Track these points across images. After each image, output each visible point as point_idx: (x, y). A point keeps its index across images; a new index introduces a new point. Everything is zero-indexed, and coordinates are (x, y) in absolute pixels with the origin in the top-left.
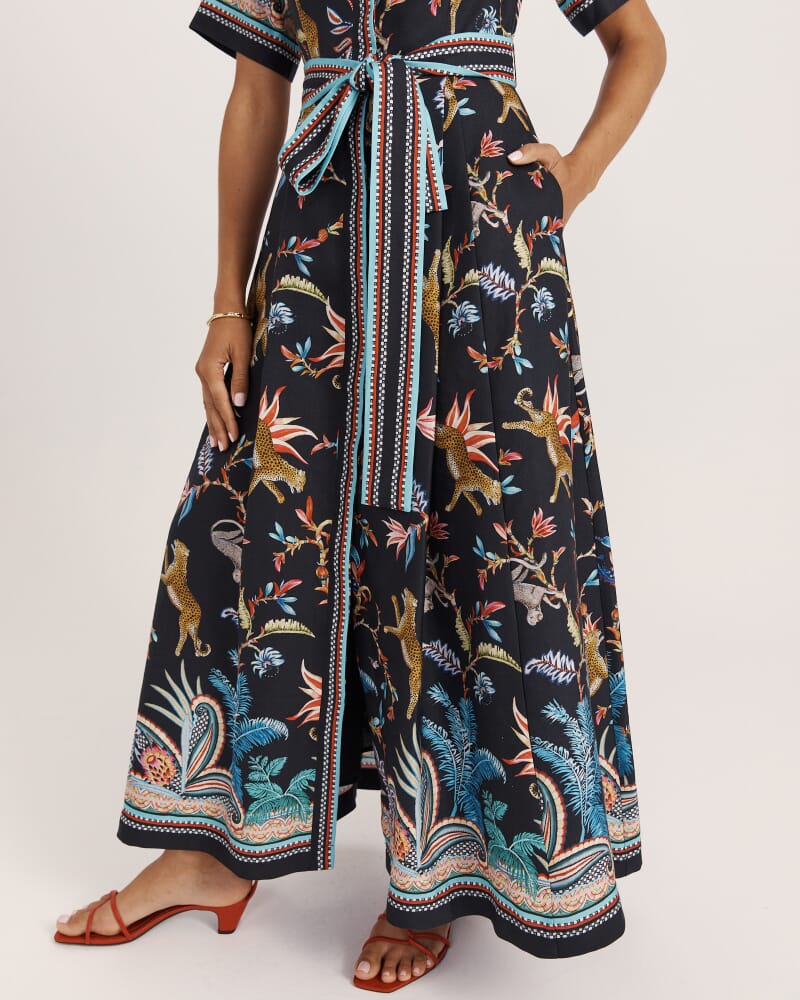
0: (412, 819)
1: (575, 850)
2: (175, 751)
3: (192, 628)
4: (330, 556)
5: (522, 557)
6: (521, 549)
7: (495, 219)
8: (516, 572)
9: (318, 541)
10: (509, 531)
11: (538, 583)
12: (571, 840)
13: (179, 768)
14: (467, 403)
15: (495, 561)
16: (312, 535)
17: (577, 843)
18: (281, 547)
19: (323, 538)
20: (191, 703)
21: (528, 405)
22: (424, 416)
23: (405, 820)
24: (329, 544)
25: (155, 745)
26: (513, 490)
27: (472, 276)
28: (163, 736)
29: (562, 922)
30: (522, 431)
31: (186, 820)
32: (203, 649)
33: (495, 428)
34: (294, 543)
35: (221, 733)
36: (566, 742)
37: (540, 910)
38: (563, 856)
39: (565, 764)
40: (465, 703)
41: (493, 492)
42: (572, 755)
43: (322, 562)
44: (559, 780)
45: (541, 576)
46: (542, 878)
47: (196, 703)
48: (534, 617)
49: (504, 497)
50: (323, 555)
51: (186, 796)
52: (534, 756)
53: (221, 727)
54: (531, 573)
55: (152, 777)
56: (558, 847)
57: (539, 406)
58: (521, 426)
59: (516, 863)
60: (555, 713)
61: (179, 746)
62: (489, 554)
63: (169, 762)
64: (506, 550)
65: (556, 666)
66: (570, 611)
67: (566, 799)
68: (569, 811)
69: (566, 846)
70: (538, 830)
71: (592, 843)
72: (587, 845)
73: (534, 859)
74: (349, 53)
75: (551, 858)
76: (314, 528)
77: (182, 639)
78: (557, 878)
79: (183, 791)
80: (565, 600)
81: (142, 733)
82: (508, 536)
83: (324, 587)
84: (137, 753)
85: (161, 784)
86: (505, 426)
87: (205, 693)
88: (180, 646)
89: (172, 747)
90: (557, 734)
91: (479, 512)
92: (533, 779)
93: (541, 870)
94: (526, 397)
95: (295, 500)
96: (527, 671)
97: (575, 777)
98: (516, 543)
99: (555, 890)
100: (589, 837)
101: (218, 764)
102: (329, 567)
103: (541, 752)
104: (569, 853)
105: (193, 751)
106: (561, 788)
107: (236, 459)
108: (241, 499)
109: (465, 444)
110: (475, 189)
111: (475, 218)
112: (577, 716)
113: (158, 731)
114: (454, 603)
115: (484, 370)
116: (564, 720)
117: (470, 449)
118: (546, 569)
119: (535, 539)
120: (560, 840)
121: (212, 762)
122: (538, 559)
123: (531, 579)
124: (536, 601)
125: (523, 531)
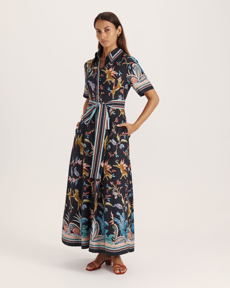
1: (119, 237)
5: (115, 188)
6: (115, 186)
8: (113, 190)
10: (113, 183)
11: (117, 192)
12: (119, 235)
14: (108, 162)
15: (110, 188)
17: (120, 236)
21: (117, 163)
26: (114, 176)
27: (110, 141)
29: (116, 249)
30: (116, 167)
33: (112, 166)
36: (119, 219)
37: (112, 247)
38: (117, 238)
39: (119, 222)
41: (111, 176)
42: (120, 221)
44: (118, 225)
45: (118, 191)
48: (116, 198)
49: (112, 177)
52: (114, 221)
54: (116, 190)
56: (117, 236)
57: (119, 163)
58: (116, 166)
59: (109, 240)
60: (118, 214)
62: (109, 187)
64: (112, 186)
65: (119, 206)
66: (122, 198)
67: (119, 228)
68: (119, 230)
69: (118, 236)
70: (113, 234)
71: (122, 237)
72: (121, 237)
75: (115, 238)
78: (116, 242)
80: (122, 195)
82: (113, 184)
86: (113, 166)
90: (118, 217)
91: (108, 180)
92: (113, 225)
93: (113, 241)
94: (117, 161)
96: (114, 207)
97: (121, 225)
98: (114, 185)
99: (115, 244)
100: (122, 235)
103: (115, 220)
104: (118, 238)
106: (118, 226)
109: (107, 168)
112: (122, 215)
116: (119, 215)
117: (107, 169)
118: (119, 190)
119: (117, 185)
120: (117, 235)
122: (117, 188)
123: (116, 191)
124: (116, 195)
125: (115, 183)
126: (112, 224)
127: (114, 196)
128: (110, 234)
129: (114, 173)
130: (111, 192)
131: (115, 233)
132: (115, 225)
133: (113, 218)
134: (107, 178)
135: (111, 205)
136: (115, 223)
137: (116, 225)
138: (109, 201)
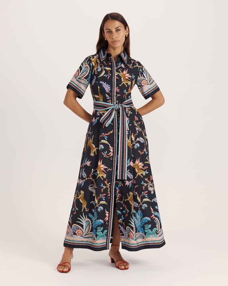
0: (133, 231)
2: (82, 230)
3: (85, 206)
4: (110, 190)
5: (149, 183)
6: (149, 182)
7: (140, 130)
8: (148, 186)
9: (108, 187)
10: (147, 179)
11: (152, 187)
13: (83, 233)
14: (139, 159)
15: (146, 184)
16: (107, 186)
18: (103, 188)
19: (109, 186)
20: (85, 220)
22: (131, 162)
23: (132, 231)
24: (110, 187)
25: (78, 229)
26: (147, 173)
27: (138, 139)
28: (80, 227)
31: (85, 243)
32: (87, 210)
34: (105, 187)
35: (91, 225)
40: (139, 211)
43: (109, 191)
46: (157, 235)
47: (86, 220)
49: (146, 174)
50: (109, 189)
51: (84, 238)
52: (154, 215)
53: (91, 224)
55: (78, 235)
59: (154, 234)
61: (83, 229)
62: (145, 184)
63: (81, 232)
64: (147, 182)
70: (156, 227)
73: (156, 232)
74: (110, 102)
76: (107, 184)
77: (83, 209)
78: (160, 234)
79: (84, 237)
81: (76, 227)
83: (109, 195)
84: (75, 231)
85: (80, 236)
86: (145, 163)
87: (88, 218)
88: (83, 210)
89: (82, 229)
93: (157, 234)
95: (105, 179)
96: (152, 201)
98: (148, 181)
101: (90, 232)
102: (110, 191)
105: (86, 229)
107: (92, 173)
108: (94, 180)
109: (139, 166)
110: (136, 125)
111: (137, 130)
113: (79, 226)
114: (137, 194)
115: (141, 154)
121: (89, 231)
124: (152, 190)
126: (153, 218)
127: (150, 192)
128: (153, 228)
129: (147, 169)
130: (147, 188)
131: (157, 226)
132: (155, 218)
133: (153, 212)
134: (141, 176)
135: (150, 201)
136: (156, 216)
137: (157, 219)
138: (147, 197)
